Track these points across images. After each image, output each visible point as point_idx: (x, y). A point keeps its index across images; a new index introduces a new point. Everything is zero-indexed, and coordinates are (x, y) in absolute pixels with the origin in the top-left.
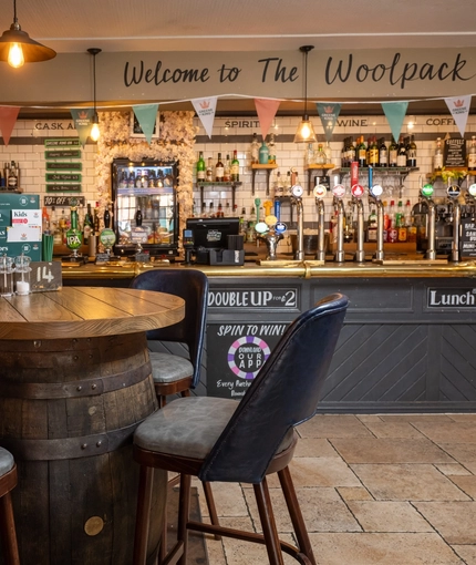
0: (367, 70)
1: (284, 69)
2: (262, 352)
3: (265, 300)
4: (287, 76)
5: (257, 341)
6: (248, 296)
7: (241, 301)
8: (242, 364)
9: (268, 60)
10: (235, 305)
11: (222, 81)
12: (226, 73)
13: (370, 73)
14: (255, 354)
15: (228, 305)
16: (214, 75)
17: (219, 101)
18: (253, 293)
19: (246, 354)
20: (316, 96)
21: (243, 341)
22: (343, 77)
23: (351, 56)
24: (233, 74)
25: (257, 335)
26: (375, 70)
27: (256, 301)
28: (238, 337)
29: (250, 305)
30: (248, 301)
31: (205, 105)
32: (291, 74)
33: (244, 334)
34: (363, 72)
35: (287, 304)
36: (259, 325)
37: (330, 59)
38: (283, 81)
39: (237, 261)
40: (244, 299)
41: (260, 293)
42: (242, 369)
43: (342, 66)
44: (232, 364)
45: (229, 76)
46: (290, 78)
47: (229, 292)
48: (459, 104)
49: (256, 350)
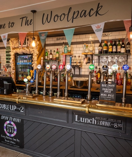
0: (58, 17)
1: (28, 20)
2: (14, 128)
3: (14, 108)
4: (29, 23)
5: (12, 123)
6: (9, 106)
7: (7, 108)
8: (8, 131)
9: (23, 18)
10: (5, 109)
11: (9, 28)
12: (10, 24)
13: (59, 18)
14: (12, 128)
15: (3, 109)
16: (7, 26)
17: (8, 35)
18: (10, 105)
19: (9, 127)
20: (39, 30)
21: (8, 122)
22: (49, 20)
23: (51, 12)
24: (12, 25)
25: (12, 121)
26: (61, 16)
27: (11, 109)
28: (7, 120)
29: (10, 110)
30: (9, 108)
31: (4, 37)
32: (30, 22)
33: (8, 120)
34: (56, 17)
35: (21, 111)
36: (13, 118)
37: (44, 14)
38: (28, 25)
39: (5, 93)
40: (8, 107)
41: (12, 106)
42: (8, 132)
43: (48, 16)
44: (5, 130)
45: (11, 25)
46: (30, 23)
47: (4, 104)
48: (98, 27)
49: (12, 126)
